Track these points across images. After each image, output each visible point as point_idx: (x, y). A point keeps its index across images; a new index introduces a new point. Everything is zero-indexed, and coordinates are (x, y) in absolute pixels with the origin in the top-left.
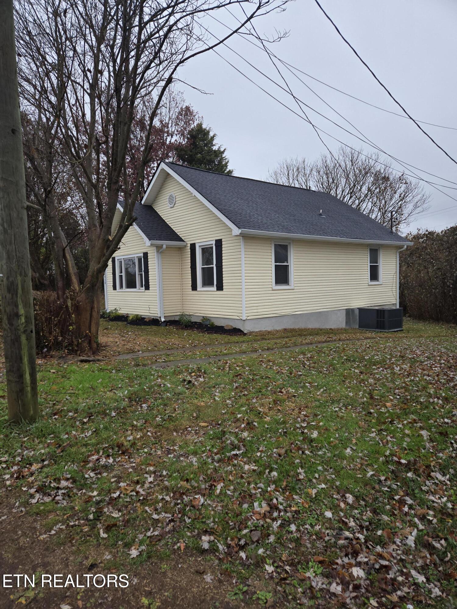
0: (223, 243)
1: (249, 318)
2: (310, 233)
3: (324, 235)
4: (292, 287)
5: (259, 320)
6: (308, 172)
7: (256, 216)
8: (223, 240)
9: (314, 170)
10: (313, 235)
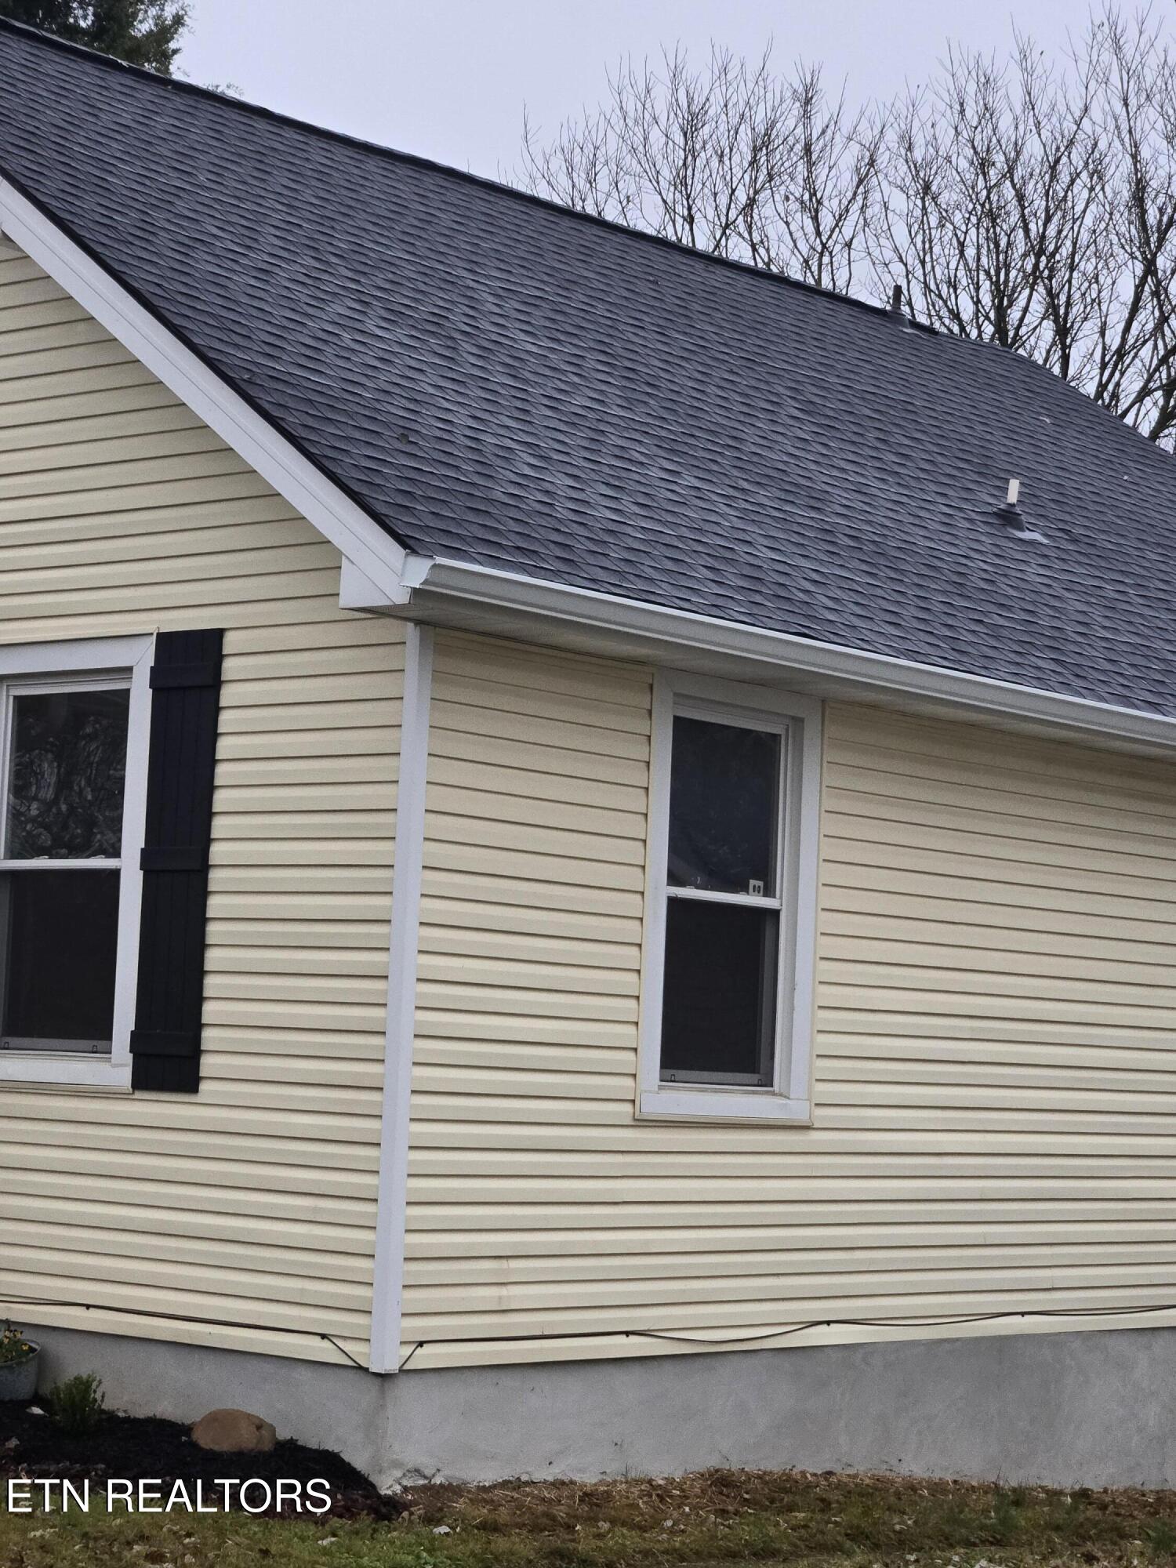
0: (230, 667)
1: (428, 1357)
2: (958, 656)
3: (1067, 686)
4: (796, 1110)
5: (508, 1380)
6: (837, 181)
7: (524, 462)
8: (230, 643)
9: (893, 167)
10: (986, 670)
